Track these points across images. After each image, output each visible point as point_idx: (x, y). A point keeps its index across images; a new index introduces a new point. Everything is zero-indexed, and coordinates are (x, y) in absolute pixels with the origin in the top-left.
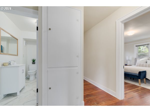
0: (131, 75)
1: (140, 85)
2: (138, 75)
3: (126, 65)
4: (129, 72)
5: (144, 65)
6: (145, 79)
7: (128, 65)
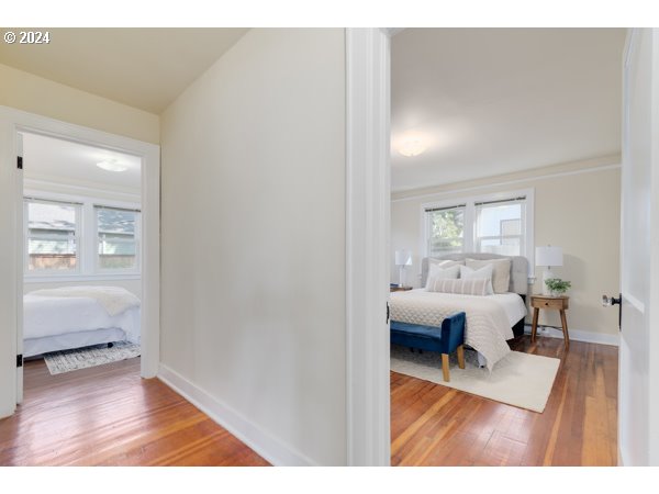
0: (415, 335)
1: (448, 381)
2: (439, 336)
3: (395, 288)
4: (404, 321)
5: (453, 287)
6: (460, 352)
7: (400, 286)
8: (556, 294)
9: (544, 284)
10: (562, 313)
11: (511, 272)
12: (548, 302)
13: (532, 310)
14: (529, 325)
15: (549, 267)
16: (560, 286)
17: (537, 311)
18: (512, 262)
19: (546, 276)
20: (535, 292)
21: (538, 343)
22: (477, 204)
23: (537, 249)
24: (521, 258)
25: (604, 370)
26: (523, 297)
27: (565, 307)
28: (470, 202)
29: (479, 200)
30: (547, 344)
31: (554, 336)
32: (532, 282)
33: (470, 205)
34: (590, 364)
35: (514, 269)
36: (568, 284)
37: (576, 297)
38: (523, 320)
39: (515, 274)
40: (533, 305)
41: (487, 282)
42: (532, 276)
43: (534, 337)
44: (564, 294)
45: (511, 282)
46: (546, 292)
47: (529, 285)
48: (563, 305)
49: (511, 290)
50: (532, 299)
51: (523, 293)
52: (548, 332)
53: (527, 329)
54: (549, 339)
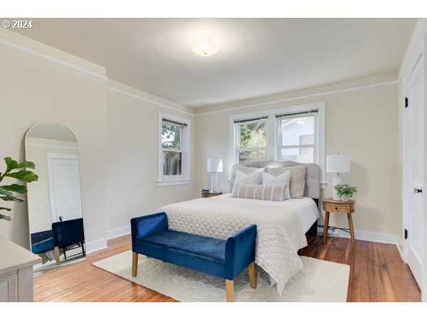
3: (205, 193)
5: (255, 193)
7: (211, 191)
8: (344, 198)
9: (334, 188)
10: (349, 216)
11: (306, 178)
12: (338, 206)
13: (324, 213)
14: (321, 226)
15: (338, 174)
16: (347, 191)
17: (328, 214)
18: (306, 169)
19: (336, 182)
20: (326, 196)
21: (329, 243)
22: (277, 117)
23: (327, 156)
24: (314, 165)
25: (390, 277)
26: (316, 201)
27: (352, 211)
28: (271, 113)
29: (279, 113)
30: (337, 244)
31: (342, 236)
32: (324, 187)
33: (272, 117)
34: (377, 270)
35: (309, 175)
36: (354, 190)
37: (360, 200)
38: (316, 223)
39: (309, 180)
40: (324, 209)
41: (286, 187)
42: (323, 182)
43: (325, 238)
44: (351, 199)
45: (306, 187)
46: (335, 197)
47: (321, 190)
48: (350, 208)
49: (306, 195)
50: (324, 203)
51: (316, 197)
52: (337, 233)
53: (320, 230)
54: (337, 239)
